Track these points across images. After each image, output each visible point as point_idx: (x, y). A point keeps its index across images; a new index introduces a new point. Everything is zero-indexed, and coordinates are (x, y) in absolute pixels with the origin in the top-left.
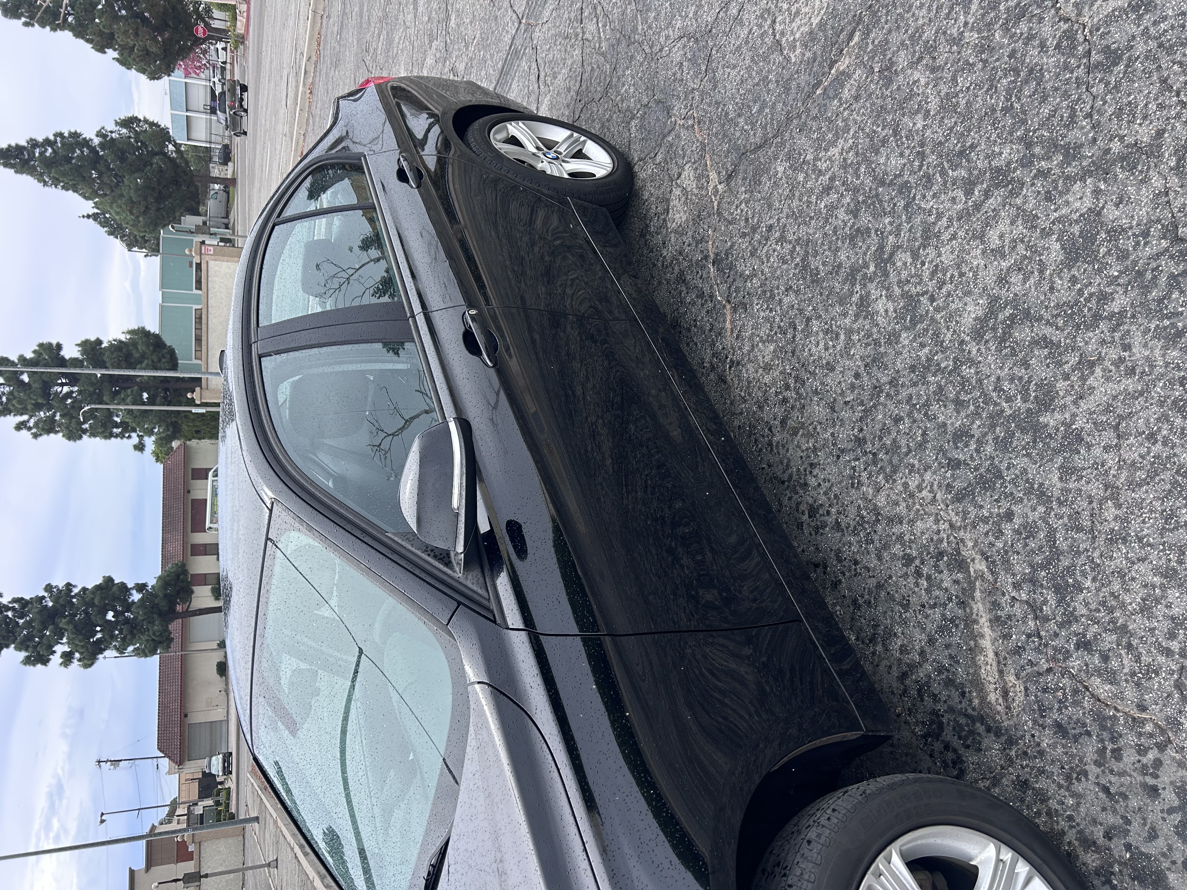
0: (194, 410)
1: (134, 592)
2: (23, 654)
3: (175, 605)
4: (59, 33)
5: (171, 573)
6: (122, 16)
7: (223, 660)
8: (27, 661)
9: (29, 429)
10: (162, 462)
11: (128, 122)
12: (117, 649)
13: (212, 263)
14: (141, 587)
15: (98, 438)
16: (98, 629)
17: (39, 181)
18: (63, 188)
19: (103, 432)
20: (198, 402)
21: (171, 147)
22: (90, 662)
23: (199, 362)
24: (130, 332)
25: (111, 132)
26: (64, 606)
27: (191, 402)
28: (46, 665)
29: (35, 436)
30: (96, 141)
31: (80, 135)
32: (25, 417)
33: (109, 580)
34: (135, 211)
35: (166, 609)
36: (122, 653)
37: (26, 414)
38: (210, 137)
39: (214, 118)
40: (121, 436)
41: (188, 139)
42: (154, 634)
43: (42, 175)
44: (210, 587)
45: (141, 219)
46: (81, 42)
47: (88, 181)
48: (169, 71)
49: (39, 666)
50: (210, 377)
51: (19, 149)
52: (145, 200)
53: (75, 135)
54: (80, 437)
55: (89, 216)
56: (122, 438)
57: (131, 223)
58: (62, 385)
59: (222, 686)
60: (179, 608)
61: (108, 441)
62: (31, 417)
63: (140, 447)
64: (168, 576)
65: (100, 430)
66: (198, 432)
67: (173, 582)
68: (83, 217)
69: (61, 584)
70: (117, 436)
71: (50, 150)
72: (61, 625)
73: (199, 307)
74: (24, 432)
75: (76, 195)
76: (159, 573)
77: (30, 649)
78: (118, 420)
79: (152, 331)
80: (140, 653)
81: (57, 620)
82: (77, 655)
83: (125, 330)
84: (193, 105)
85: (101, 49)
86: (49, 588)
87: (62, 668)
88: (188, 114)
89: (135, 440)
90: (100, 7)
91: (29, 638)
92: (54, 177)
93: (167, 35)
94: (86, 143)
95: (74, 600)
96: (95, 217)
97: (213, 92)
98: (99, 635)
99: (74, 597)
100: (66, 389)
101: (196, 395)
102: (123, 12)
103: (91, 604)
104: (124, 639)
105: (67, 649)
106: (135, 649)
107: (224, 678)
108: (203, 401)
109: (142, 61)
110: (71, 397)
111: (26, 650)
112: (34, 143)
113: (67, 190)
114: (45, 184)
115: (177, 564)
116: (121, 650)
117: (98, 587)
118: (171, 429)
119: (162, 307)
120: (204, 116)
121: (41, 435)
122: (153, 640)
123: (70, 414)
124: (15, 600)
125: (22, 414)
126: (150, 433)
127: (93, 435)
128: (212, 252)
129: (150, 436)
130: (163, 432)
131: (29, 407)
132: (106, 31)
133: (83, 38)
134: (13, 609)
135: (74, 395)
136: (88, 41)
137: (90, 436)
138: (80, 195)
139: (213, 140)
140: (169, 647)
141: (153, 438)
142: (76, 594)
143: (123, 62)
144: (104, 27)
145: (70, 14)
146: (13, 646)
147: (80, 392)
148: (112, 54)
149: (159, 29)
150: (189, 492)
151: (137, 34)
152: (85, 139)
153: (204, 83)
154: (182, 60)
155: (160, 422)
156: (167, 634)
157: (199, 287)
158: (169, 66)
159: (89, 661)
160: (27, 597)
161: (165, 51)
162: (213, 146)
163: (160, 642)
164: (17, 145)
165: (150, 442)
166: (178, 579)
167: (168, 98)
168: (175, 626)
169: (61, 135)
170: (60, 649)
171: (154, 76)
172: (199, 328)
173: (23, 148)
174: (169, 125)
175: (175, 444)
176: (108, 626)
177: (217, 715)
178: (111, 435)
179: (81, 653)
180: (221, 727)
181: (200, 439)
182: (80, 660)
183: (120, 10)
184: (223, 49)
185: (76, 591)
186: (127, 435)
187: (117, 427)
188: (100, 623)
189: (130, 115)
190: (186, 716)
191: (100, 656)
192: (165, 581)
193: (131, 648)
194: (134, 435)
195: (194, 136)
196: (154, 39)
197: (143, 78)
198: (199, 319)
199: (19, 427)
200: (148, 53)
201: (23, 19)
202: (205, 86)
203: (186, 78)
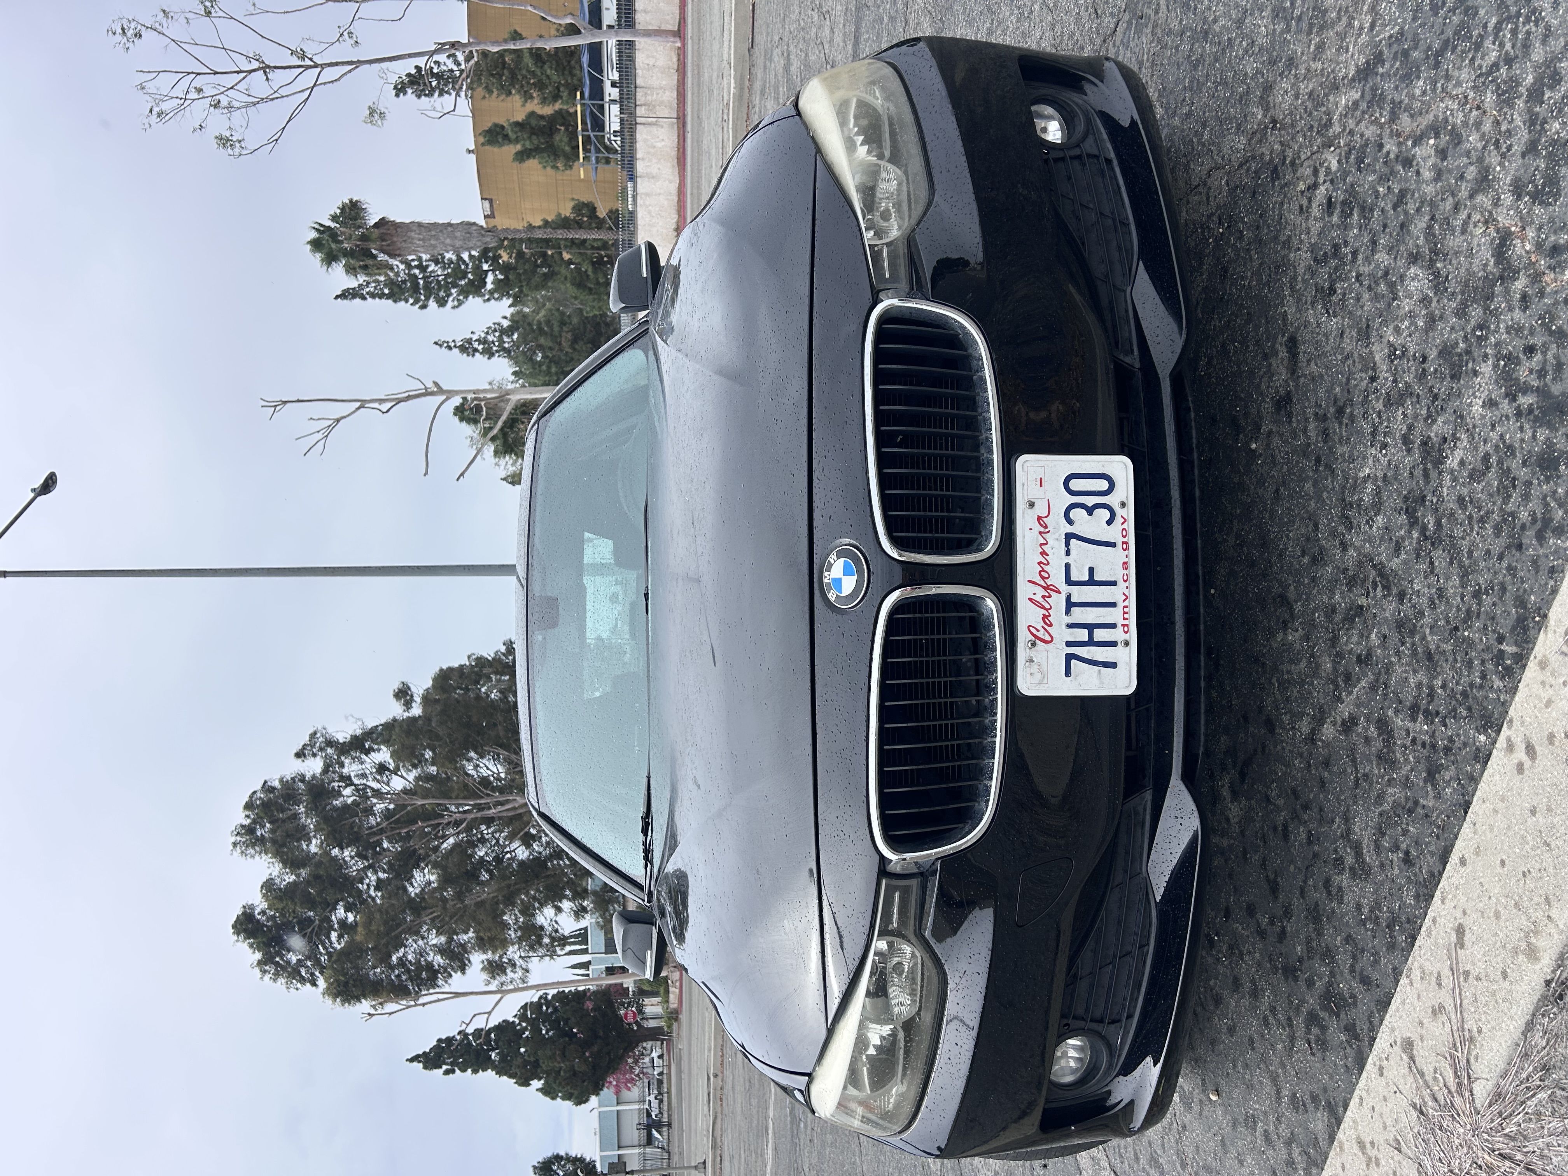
48: (597, 1091)
84: (626, 1138)
85: (525, 1082)
88: (621, 1152)
93: (595, 1048)
109: (568, 1084)
120: (636, 1151)
132: (531, 1059)
136: (510, 1077)
143: (548, 1091)
144: (530, 1056)
148: (536, 1084)
149: (588, 1043)
151: (563, 1055)
153: (638, 1106)
154: (612, 1075)
158: (598, 1085)
161: (593, 1068)
171: (581, 1100)
184: (659, 1057)
189: (550, 1154)
196: (582, 1057)
200: (575, 1073)
201: (445, 1067)
202: (639, 1110)
203: (618, 1103)
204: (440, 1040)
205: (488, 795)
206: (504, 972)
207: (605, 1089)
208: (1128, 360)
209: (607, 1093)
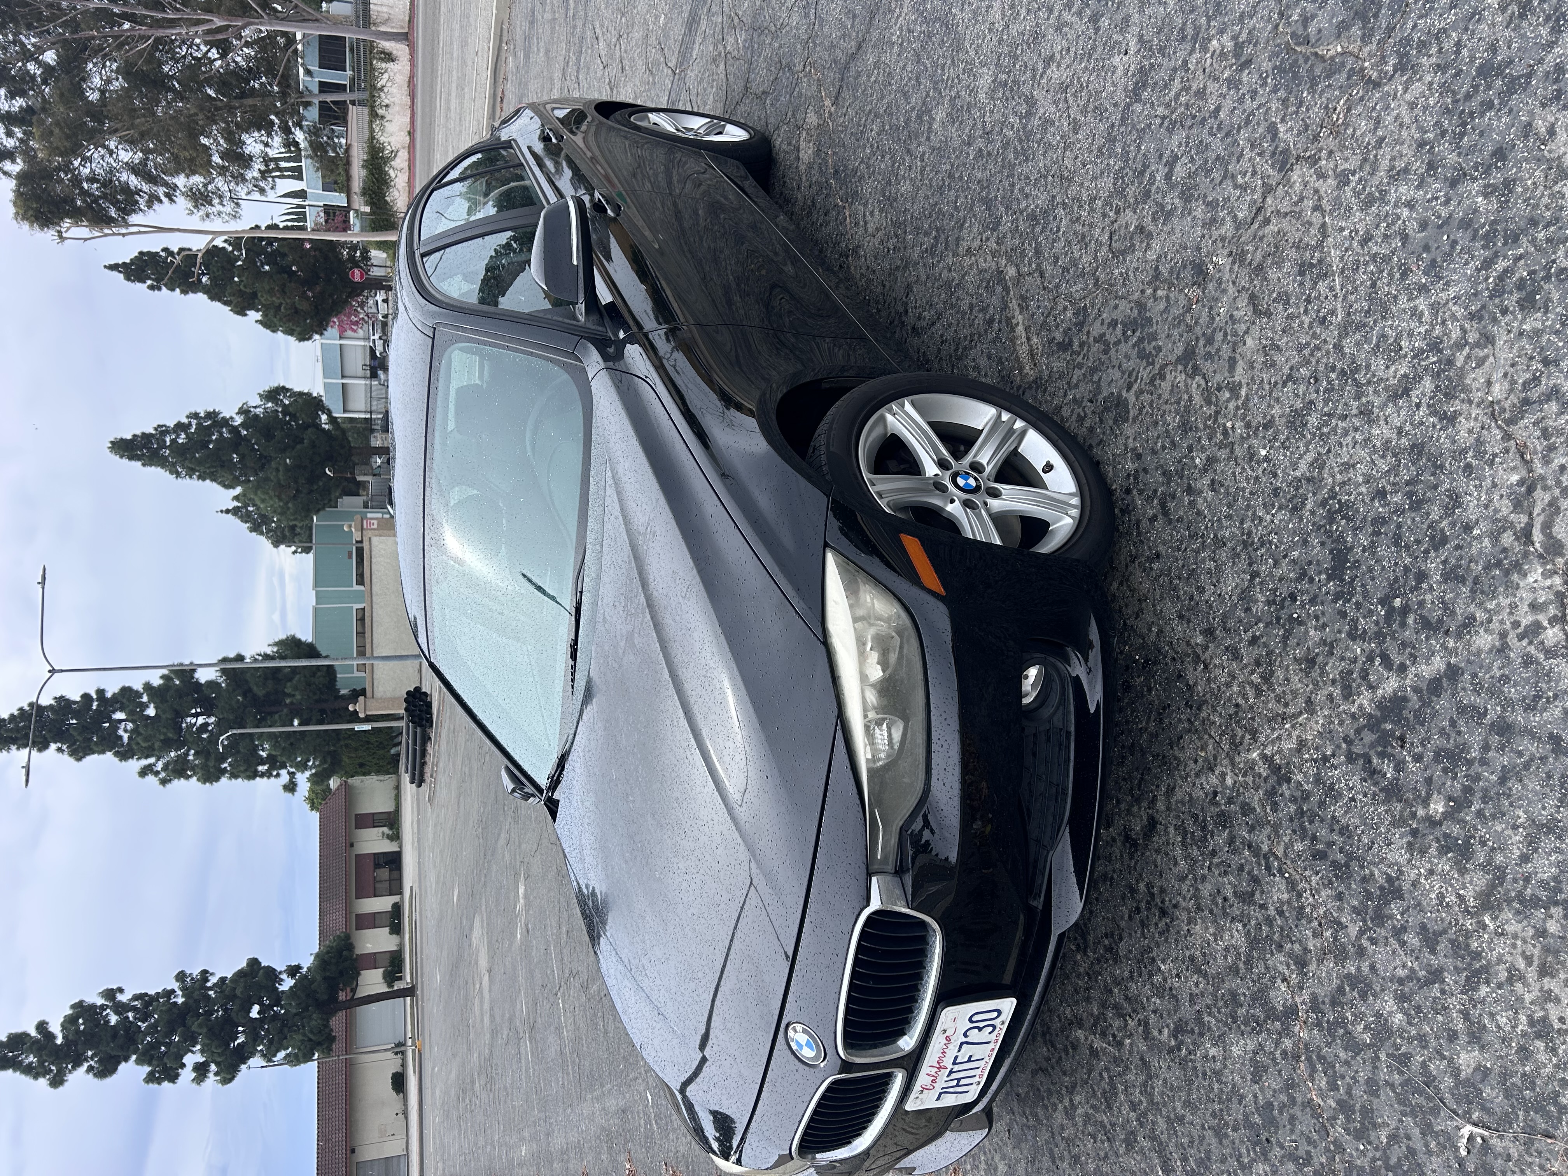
0: (358, 727)
1: (284, 976)
2: (147, 1069)
3: (337, 993)
4: (191, 295)
5: (332, 947)
6: (266, 272)
7: (399, 1070)
8: (151, 1078)
9: (157, 773)
10: (317, 810)
11: (273, 394)
12: (264, 1056)
13: (375, 540)
14: (293, 971)
15: (240, 780)
16: (240, 1029)
17: (171, 473)
18: (199, 478)
19: (246, 770)
20: (362, 715)
21: (324, 417)
22: (229, 1077)
23: (362, 674)
24: (277, 644)
25: (255, 407)
26: (197, 1002)
27: (354, 717)
28: (174, 1082)
29: (164, 782)
30: (238, 420)
31: (219, 413)
32: (152, 760)
33: (254, 963)
34: (283, 496)
35: (325, 997)
36: (270, 1060)
37: (152, 756)
38: (371, 404)
39: (375, 382)
40: (268, 774)
41: (345, 411)
42: (311, 1032)
43: (174, 465)
44: (382, 970)
45: (290, 505)
46: (218, 305)
47: (227, 465)
48: (320, 329)
49: (166, 1084)
50: (375, 662)
51: (146, 436)
52: (296, 482)
53: (212, 415)
54: (217, 779)
55: (227, 511)
56: (269, 777)
57: (279, 510)
58: (197, 715)
59: (398, 1107)
60: (342, 996)
61: (252, 782)
62: (158, 760)
63: (291, 787)
64: (328, 952)
65: (242, 769)
66: (361, 765)
67: (334, 961)
68: (222, 511)
69: (196, 972)
70: (262, 775)
71: (183, 436)
72: (194, 1028)
73: (361, 606)
74: (151, 779)
75: (214, 484)
76: (316, 949)
77: (154, 1062)
78: (264, 754)
79: (303, 639)
80: (294, 1060)
81: (189, 1021)
82: (213, 1067)
83: (271, 642)
84: (350, 370)
85: (241, 311)
86: (181, 977)
87: (194, 1085)
88: (345, 381)
89: (285, 777)
90: (240, 263)
91: (154, 1046)
92: (189, 468)
93: (318, 289)
94: (226, 422)
95: (211, 993)
96: (235, 511)
97: (372, 351)
98: (241, 1039)
99: (210, 989)
100: (201, 720)
101: (359, 707)
102: (267, 268)
103: (232, 997)
104: (271, 1042)
105: (200, 1059)
106: (287, 1055)
107: (401, 1095)
108: (369, 713)
109: (289, 321)
110: (207, 731)
111: (150, 1064)
112: (162, 430)
113: (204, 479)
114: (178, 475)
115: (339, 937)
116: (268, 1057)
117: (240, 974)
118: (329, 760)
119: (316, 610)
120: (363, 382)
121: (170, 780)
122: (310, 1040)
123: (207, 751)
124: (136, 997)
125: (147, 757)
126: (303, 767)
127: (234, 776)
128: (375, 526)
129: (303, 772)
130: (319, 766)
131: (157, 745)
132: (248, 290)
133: (219, 301)
134: (134, 1009)
135: (210, 728)
136: (226, 303)
137: (230, 778)
138: (219, 483)
139: (374, 409)
140: (330, 1049)
141: (307, 774)
142: (215, 985)
143: (268, 324)
144: (245, 286)
145: (203, 274)
146: (134, 1057)
147: (217, 724)
148: (254, 315)
149: (309, 282)
150: (352, 845)
151: (283, 292)
152: (223, 418)
153: (362, 343)
154: (336, 315)
155: (315, 752)
156: (327, 1030)
157: (361, 581)
158: (321, 323)
159: (228, 1074)
160: (152, 992)
161: (316, 307)
162: (374, 416)
163: (319, 1044)
164: (143, 434)
165: (303, 780)
166: (341, 956)
167: (320, 366)
168: (337, 1022)
169: (195, 415)
170: (191, 1059)
171: (303, 337)
172: (361, 634)
173: (151, 435)
174: (322, 393)
175: (333, 783)
176: (253, 1027)
177: (393, 1149)
178: (254, 775)
179: (217, 1064)
180: (399, 1166)
181: (364, 774)
182: (216, 1074)
183: (262, 265)
184: (384, 301)
185: (213, 980)
186: (275, 773)
187: (264, 764)
188: (243, 1021)
189: (276, 385)
190: (353, 1151)
191: (243, 1067)
192: (323, 960)
193: (281, 1054)
194: (283, 772)
195: (351, 406)
196: (303, 296)
197: (291, 340)
198: (361, 620)
199: (144, 772)
200: (297, 311)
201: (149, 282)
202: (365, 346)
203: (341, 338)
204: (141, 253)
205: (178, 10)
206: (210, 203)
207: (329, 329)
208: (1034, 904)
209: (332, 332)
